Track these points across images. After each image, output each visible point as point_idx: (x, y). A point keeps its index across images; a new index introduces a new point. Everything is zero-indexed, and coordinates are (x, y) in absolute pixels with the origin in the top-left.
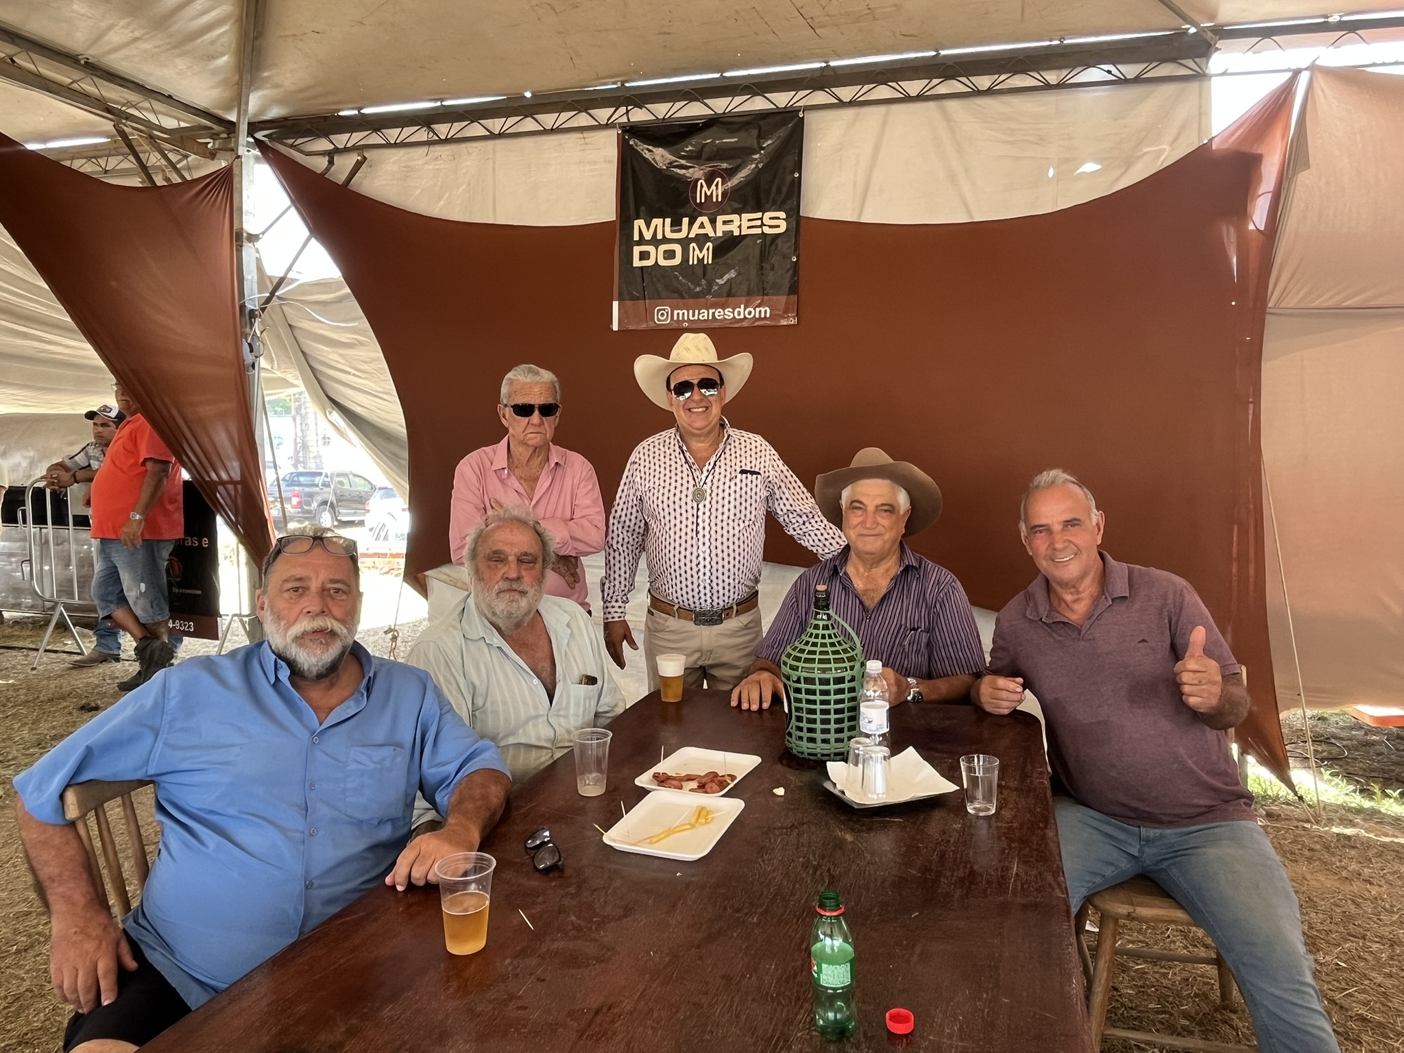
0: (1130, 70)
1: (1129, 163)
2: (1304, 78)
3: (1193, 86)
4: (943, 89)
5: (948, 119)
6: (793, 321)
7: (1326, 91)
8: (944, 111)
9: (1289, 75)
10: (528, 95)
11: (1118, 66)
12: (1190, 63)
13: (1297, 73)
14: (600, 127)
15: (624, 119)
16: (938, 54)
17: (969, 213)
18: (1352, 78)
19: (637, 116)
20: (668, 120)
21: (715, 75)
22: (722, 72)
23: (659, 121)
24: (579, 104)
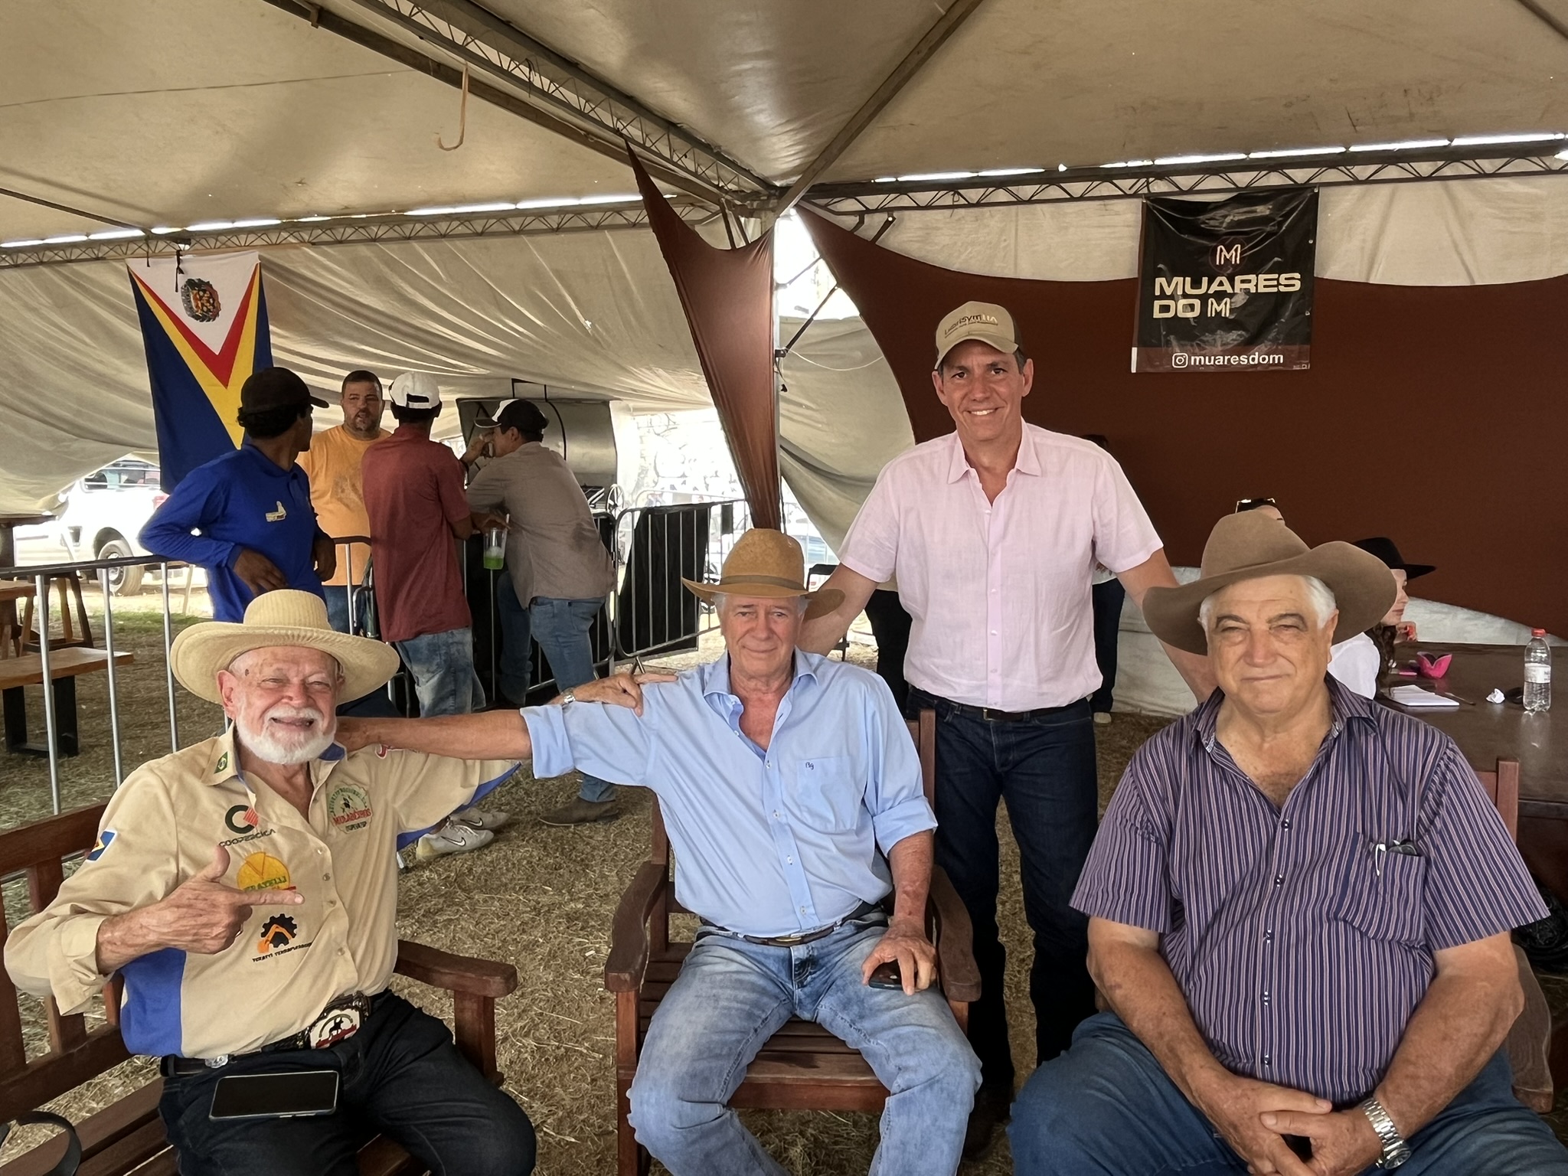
5: (1453, 199)
6: (1305, 367)
10: (1063, 169)
14: (1125, 196)
15: (1145, 191)
16: (1451, 144)
17: (1471, 278)
19: (1159, 187)
20: (1191, 191)
21: (1242, 156)
22: (1248, 154)
23: (1182, 192)
24: (1110, 176)
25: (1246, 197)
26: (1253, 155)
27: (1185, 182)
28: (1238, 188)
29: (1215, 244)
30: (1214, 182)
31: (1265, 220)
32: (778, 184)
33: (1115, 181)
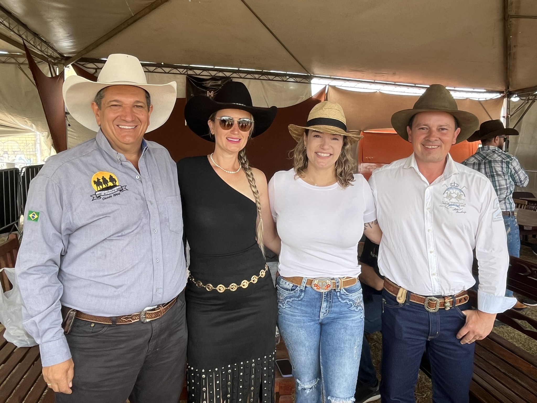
0: (298, 79)
1: (298, 99)
2: (327, 86)
3: (309, 84)
4: (261, 78)
5: (263, 84)
7: (331, 90)
8: (261, 82)
9: (325, 86)
10: (163, 63)
11: (296, 79)
12: (308, 80)
13: (326, 85)
14: (181, 74)
15: (186, 73)
16: (262, 71)
17: (268, 106)
18: (334, 87)
19: (190, 72)
20: (199, 75)
21: (213, 67)
22: (214, 66)
23: (197, 75)
24: (176, 67)
25: (214, 78)
26: (216, 67)
27: (198, 72)
28: (212, 76)
29: (206, 91)
30: (205, 73)
31: (219, 85)
32: (65, 55)
33: (178, 69)
